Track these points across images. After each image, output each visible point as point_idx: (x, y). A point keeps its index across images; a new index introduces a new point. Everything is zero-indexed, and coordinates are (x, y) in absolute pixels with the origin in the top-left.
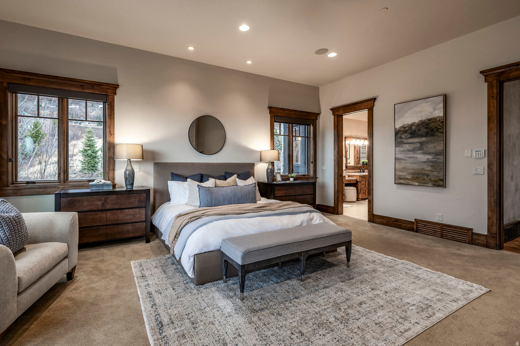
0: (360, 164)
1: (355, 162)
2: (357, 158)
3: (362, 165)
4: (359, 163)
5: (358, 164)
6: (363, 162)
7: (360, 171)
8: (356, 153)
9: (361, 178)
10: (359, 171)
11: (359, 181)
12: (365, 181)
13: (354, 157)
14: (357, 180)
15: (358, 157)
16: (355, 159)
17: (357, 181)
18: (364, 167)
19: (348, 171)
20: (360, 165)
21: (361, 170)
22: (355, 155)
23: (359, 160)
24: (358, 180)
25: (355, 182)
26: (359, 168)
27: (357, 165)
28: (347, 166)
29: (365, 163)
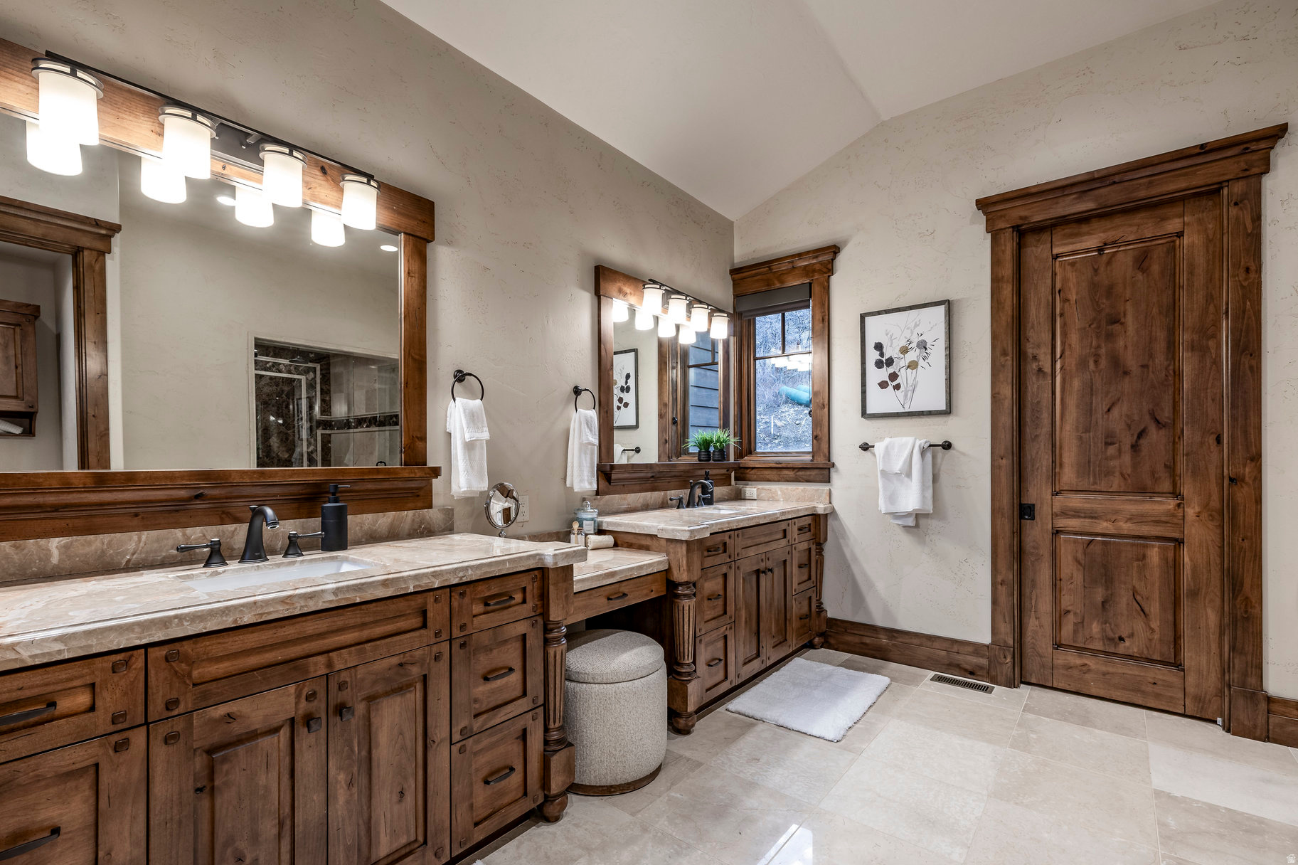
0: (686, 452)
1: (663, 442)
2: (675, 422)
3: (695, 460)
4: (681, 451)
5: (679, 455)
6: (705, 444)
7: (691, 495)
8: (668, 398)
9: (696, 557)
10: (684, 493)
11: (687, 583)
12: (725, 576)
13: (661, 416)
14: (668, 571)
15: (679, 419)
16: (662, 430)
17: (671, 585)
18: (712, 472)
19: (616, 499)
20: (684, 460)
21: (692, 488)
22: (662, 405)
23: (684, 435)
24: (681, 575)
25: (657, 591)
26: (683, 478)
27: (675, 461)
28: (613, 467)
29: (712, 449)
